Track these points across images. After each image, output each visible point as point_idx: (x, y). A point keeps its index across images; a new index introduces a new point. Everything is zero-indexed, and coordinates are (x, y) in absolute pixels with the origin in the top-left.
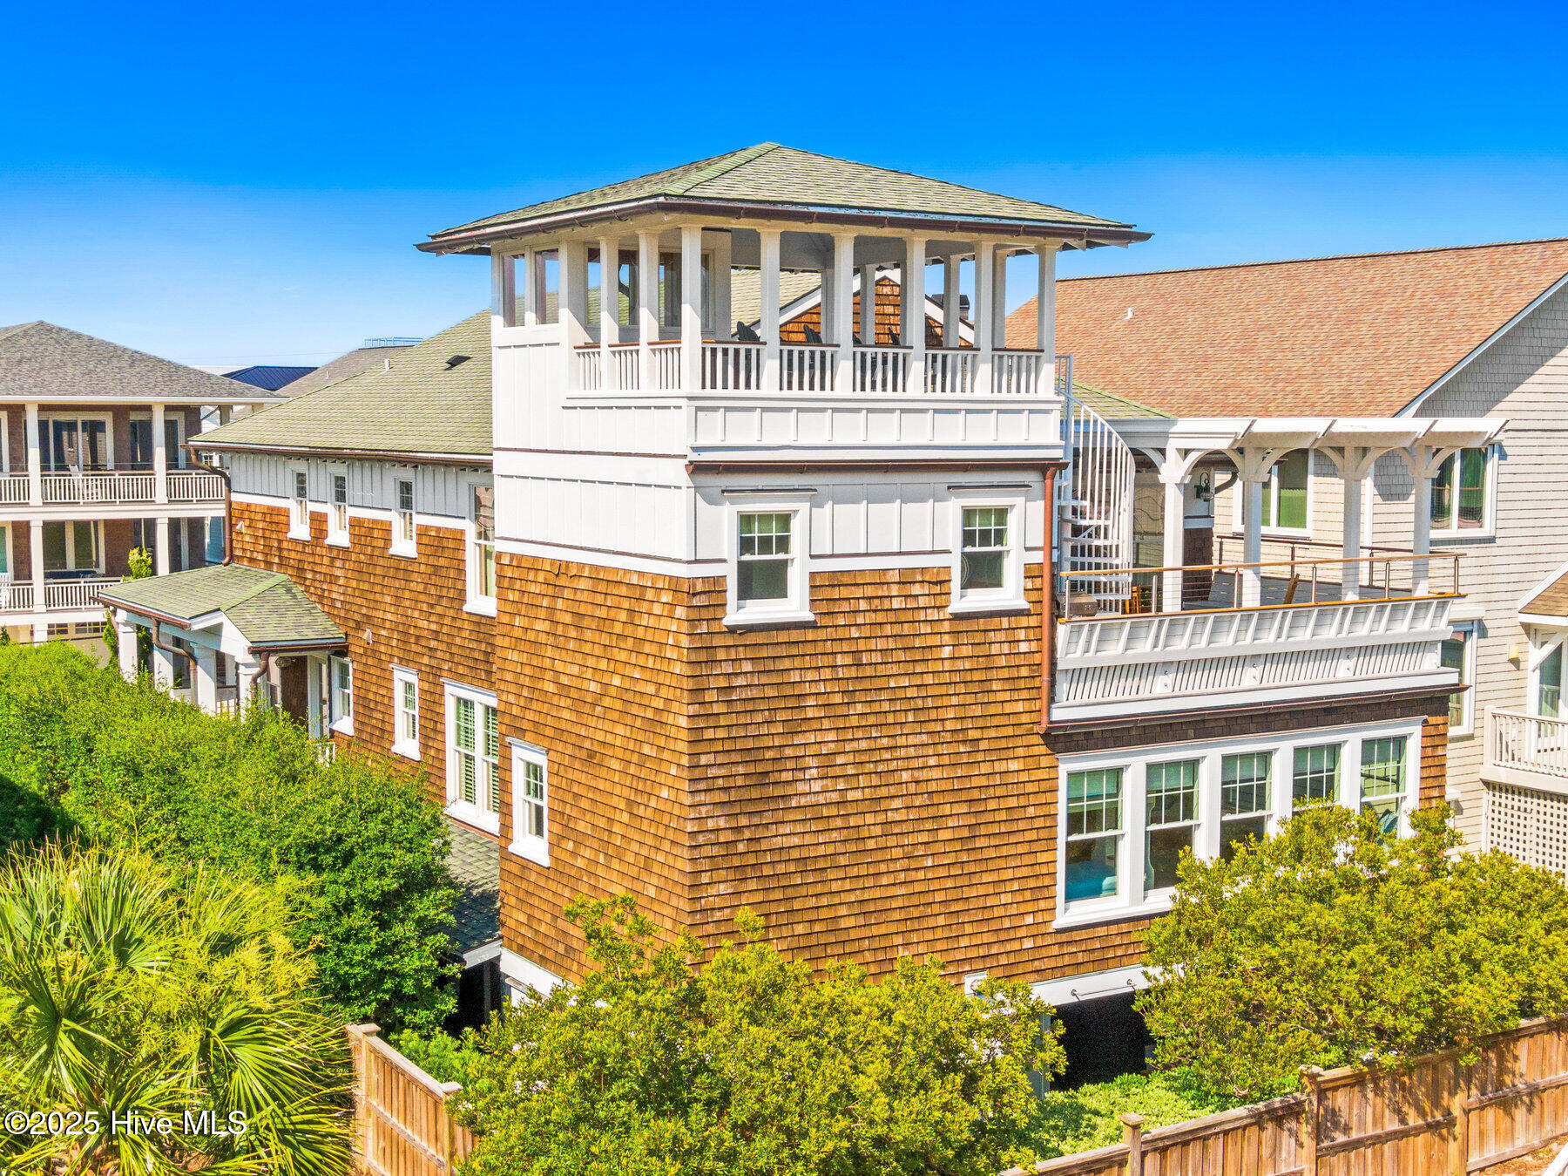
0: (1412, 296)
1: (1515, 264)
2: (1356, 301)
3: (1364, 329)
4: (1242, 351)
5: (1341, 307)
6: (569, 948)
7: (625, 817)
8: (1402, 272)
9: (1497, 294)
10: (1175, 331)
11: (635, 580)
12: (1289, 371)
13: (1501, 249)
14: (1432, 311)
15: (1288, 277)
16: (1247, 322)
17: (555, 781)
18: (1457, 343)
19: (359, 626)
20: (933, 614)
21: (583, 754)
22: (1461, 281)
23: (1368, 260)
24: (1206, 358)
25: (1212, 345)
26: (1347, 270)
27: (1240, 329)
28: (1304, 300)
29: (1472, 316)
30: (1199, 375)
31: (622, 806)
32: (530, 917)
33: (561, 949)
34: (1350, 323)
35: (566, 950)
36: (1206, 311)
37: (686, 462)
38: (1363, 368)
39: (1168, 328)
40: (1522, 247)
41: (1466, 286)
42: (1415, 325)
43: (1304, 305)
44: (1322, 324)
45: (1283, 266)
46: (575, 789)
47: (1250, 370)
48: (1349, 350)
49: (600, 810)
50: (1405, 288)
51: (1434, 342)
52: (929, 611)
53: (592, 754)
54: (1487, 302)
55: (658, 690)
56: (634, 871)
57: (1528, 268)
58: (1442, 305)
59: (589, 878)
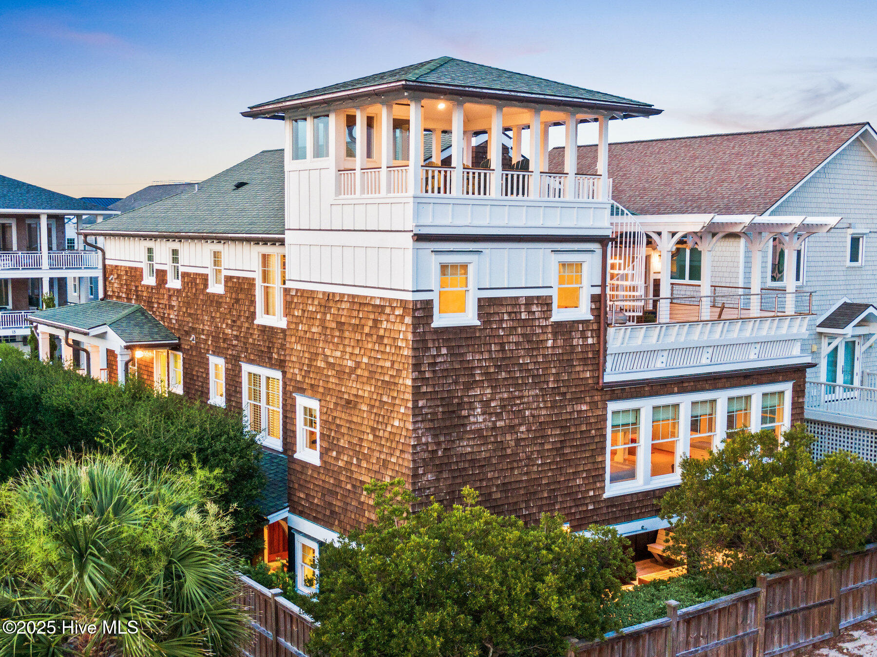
0: (758, 155)
1: (813, 139)
2: (726, 158)
3: (733, 173)
4: (665, 185)
5: (719, 162)
6: (332, 512)
7: (371, 437)
8: (750, 143)
9: (806, 155)
10: (625, 175)
11: (378, 302)
12: (693, 195)
13: (805, 131)
14: (771, 163)
15: (686, 146)
16: (665, 170)
17: (324, 418)
18: (787, 180)
19: (188, 333)
20: (543, 322)
21: (343, 403)
22: (785, 148)
23: (730, 137)
24: (644, 189)
25: (647, 181)
26: (719, 142)
27: (662, 173)
28: (697, 158)
29: (794, 166)
30: (642, 198)
31: (369, 431)
32: (307, 495)
33: (328, 513)
34: (724, 170)
35: (331, 513)
36: (642, 164)
37: (412, 234)
38: (735, 194)
39: (621, 174)
40: (816, 130)
41: (788, 150)
42: (762, 171)
43: (697, 161)
44: (709, 170)
45: (683, 140)
46: (338, 422)
47: (671, 195)
48: (726, 184)
49: (355, 433)
50: (753, 152)
51: (774, 180)
52: (541, 320)
53: (348, 402)
54: (801, 159)
55: (393, 364)
56: (376, 468)
57: (822, 141)
58: (776, 160)
59: (347, 472)
